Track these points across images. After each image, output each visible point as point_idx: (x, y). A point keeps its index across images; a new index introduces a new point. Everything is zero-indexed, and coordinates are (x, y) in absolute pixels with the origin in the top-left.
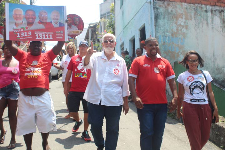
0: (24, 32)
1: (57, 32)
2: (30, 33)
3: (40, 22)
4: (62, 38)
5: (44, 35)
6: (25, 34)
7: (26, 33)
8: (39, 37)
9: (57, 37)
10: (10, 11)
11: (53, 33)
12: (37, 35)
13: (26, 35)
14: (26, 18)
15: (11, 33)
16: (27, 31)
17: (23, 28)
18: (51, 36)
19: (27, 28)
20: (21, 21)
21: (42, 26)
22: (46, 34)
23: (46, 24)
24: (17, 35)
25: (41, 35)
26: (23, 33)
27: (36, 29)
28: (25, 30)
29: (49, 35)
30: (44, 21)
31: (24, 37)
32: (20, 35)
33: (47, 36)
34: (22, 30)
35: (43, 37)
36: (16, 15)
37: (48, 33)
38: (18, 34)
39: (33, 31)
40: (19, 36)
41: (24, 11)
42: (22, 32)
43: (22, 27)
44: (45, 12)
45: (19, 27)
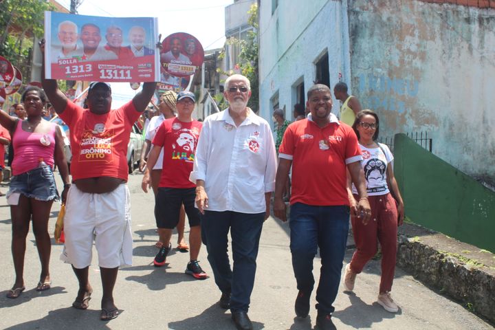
0: (78, 64)
1: (141, 65)
2: (90, 67)
3: (109, 48)
4: (149, 75)
5: (115, 72)
6: (79, 69)
7: (82, 67)
8: (106, 74)
9: (141, 75)
10: (54, 26)
11: (132, 68)
12: (102, 71)
13: (82, 71)
14: (83, 39)
16: (84, 64)
17: (76, 58)
18: (128, 72)
19: (84, 58)
20: (73, 45)
21: (112, 55)
22: (119, 70)
23: (119, 50)
24: (66, 70)
25: (109, 71)
26: (77, 67)
27: (101, 59)
28: (80, 61)
29: (125, 70)
30: (116, 45)
32: (71, 70)
33: (122, 72)
34: (75, 61)
35: (114, 75)
36: (65, 33)
37: (124, 67)
38: (68, 68)
39: (95, 64)
40: (68, 72)
41: (79, 26)
42: (75, 64)
43: (76, 54)
44: (118, 29)
45: (70, 56)
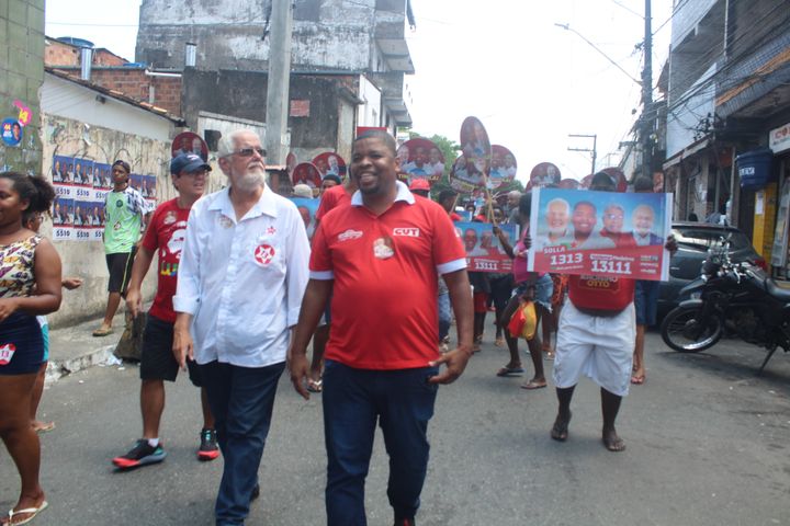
15: (538, 256)
31: (566, 265)
